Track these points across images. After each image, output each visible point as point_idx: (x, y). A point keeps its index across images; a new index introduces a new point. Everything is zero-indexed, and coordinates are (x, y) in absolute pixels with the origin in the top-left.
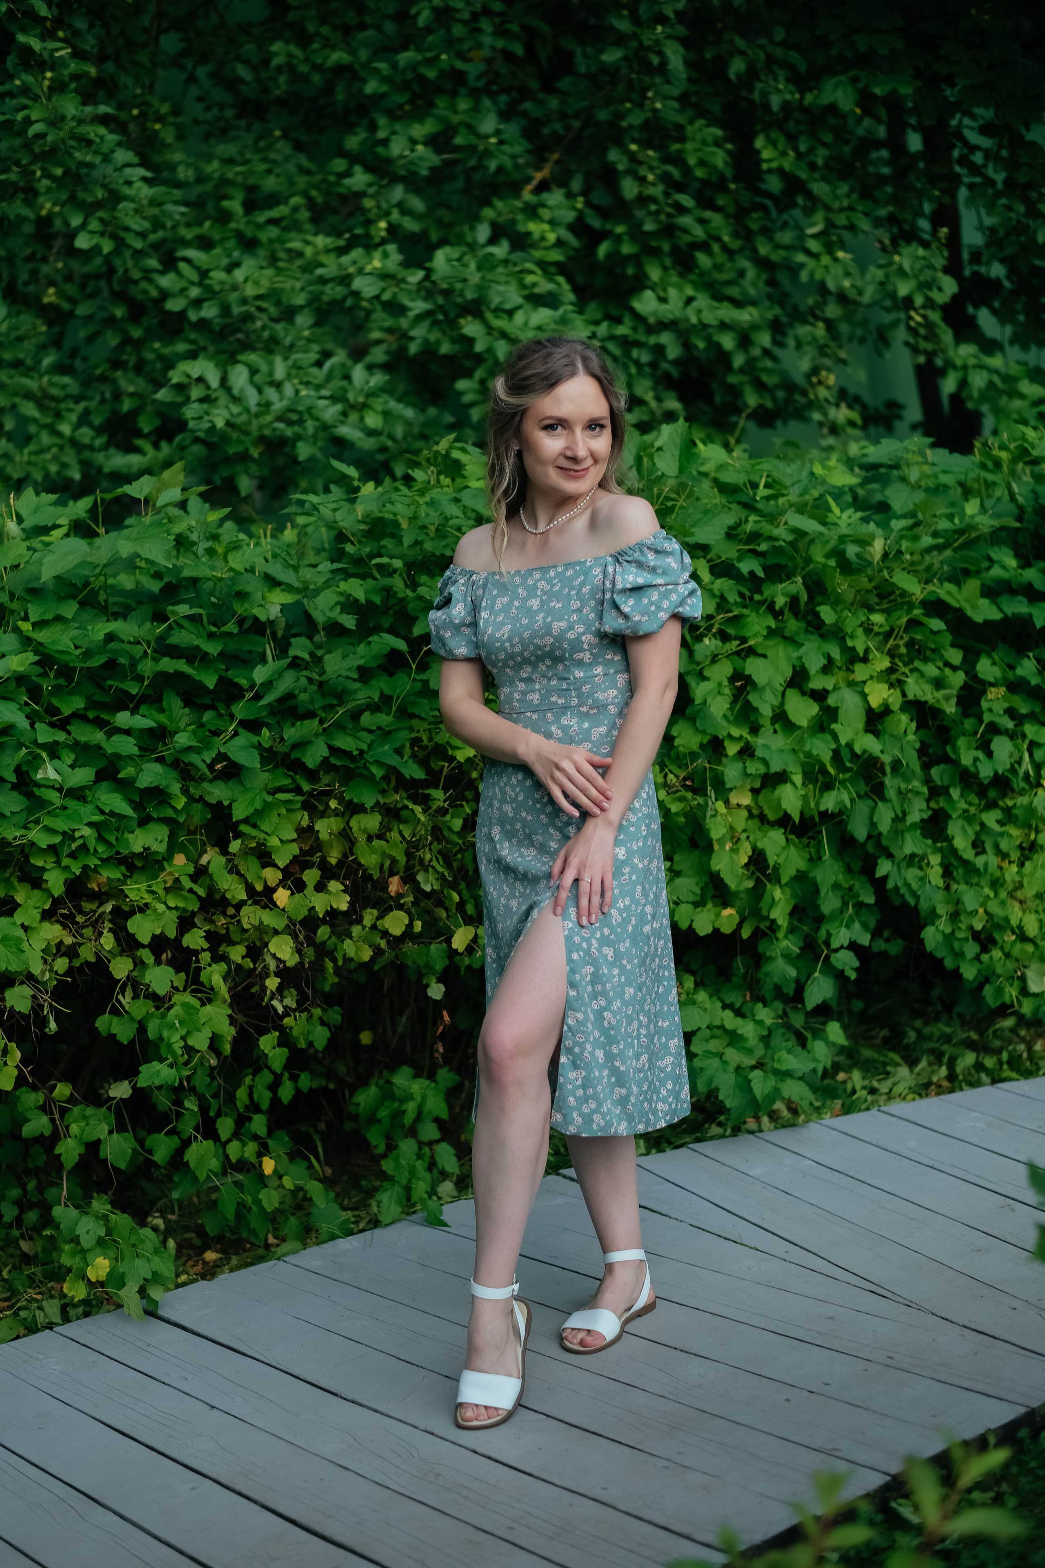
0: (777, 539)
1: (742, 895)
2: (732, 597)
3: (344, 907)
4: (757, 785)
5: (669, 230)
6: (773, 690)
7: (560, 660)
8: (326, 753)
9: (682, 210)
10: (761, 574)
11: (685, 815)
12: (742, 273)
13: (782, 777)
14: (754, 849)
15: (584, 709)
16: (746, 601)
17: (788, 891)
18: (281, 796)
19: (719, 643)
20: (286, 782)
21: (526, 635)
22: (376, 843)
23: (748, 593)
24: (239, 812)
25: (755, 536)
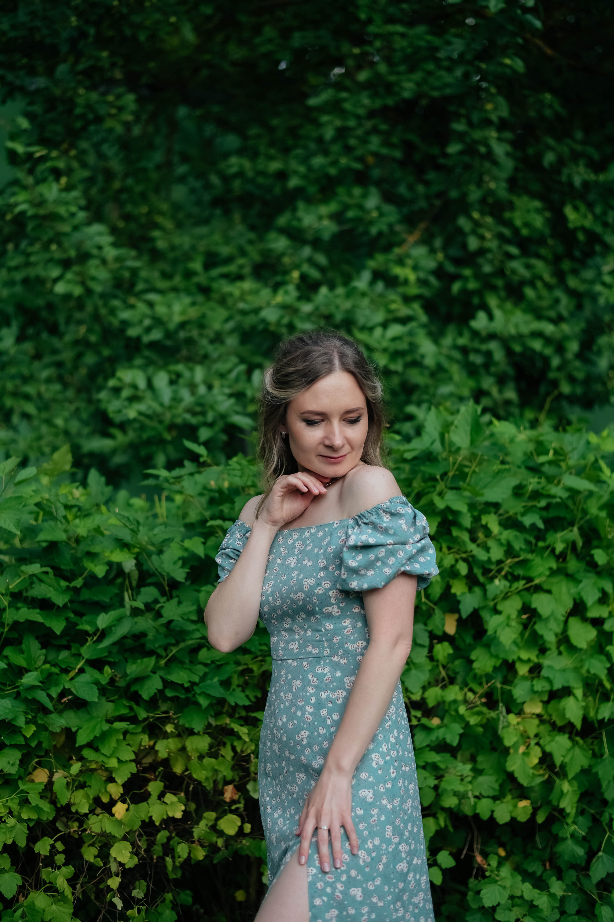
0: (554, 497)
1: (537, 789)
2: (518, 545)
3: (179, 815)
4: (546, 698)
5: (500, 272)
6: (556, 619)
7: (311, 613)
8: (160, 686)
9: (509, 256)
10: (541, 525)
11: (482, 726)
12: (557, 301)
13: (567, 691)
14: (544, 752)
15: (336, 659)
16: (532, 548)
17: (575, 783)
18: (118, 725)
19: (508, 584)
20: (124, 711)
21: (284, 591)
22: (207, 761)
23: (534, 541)
24: (82, 739)
25: (536, 495)
